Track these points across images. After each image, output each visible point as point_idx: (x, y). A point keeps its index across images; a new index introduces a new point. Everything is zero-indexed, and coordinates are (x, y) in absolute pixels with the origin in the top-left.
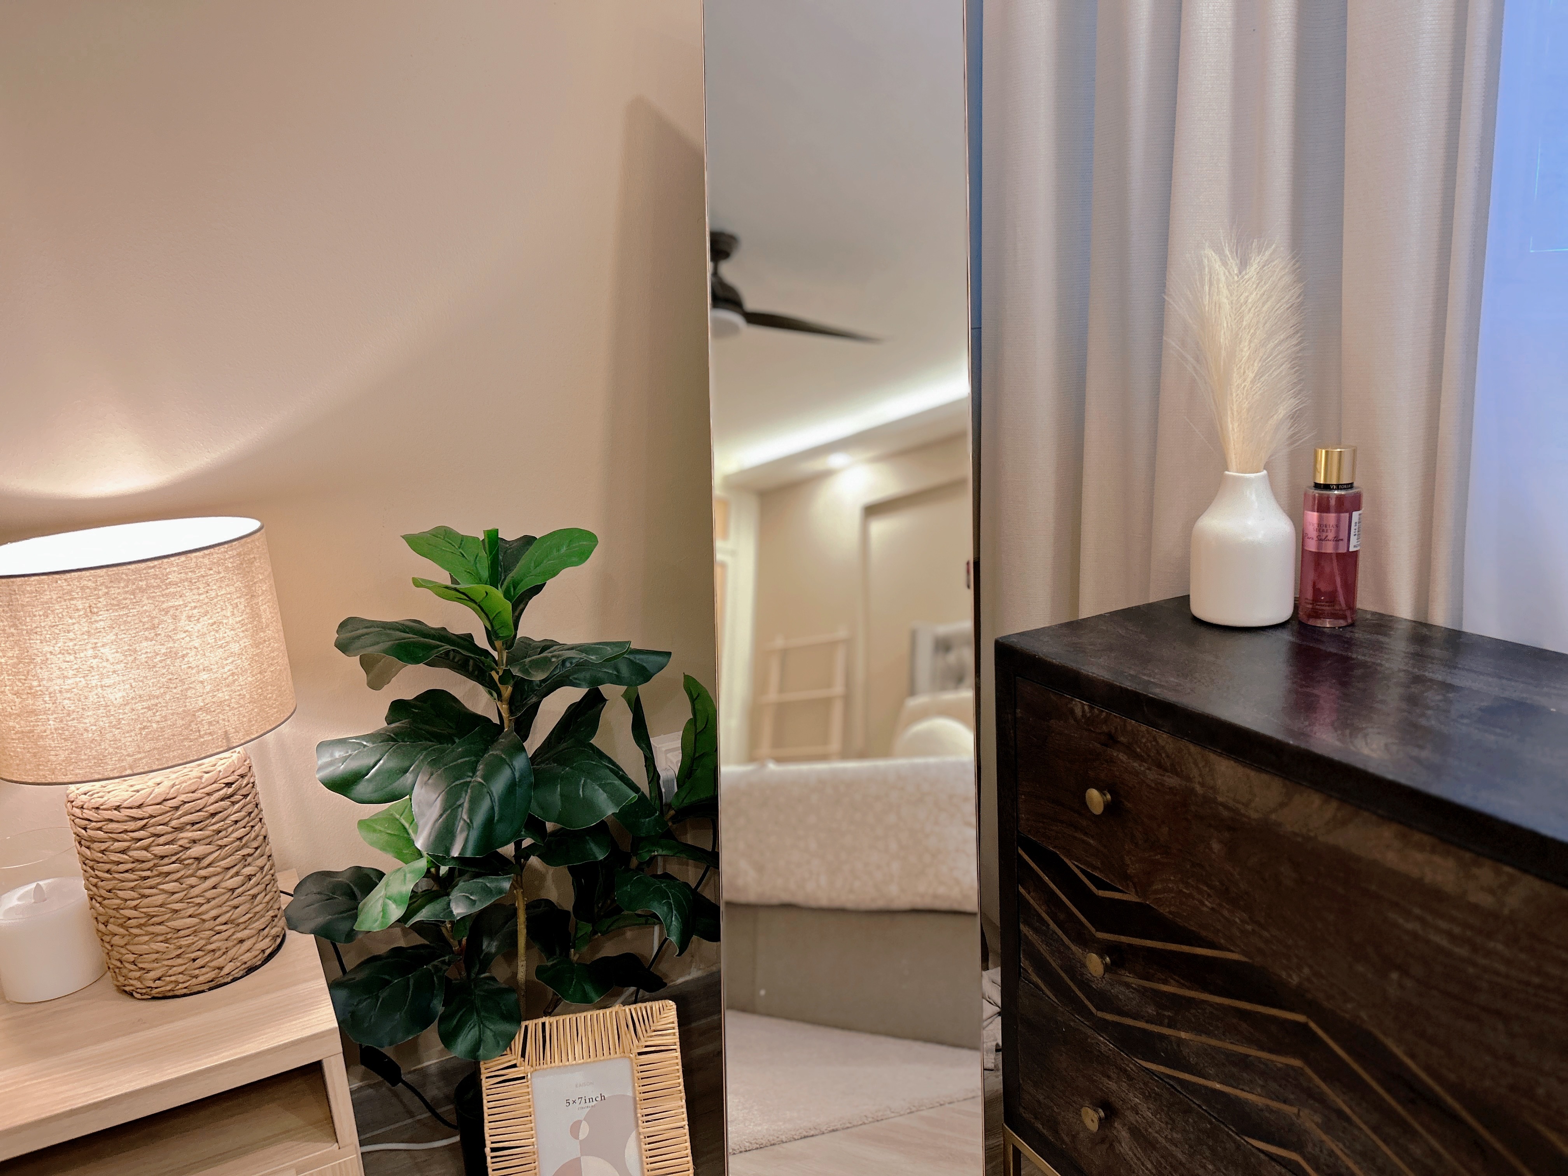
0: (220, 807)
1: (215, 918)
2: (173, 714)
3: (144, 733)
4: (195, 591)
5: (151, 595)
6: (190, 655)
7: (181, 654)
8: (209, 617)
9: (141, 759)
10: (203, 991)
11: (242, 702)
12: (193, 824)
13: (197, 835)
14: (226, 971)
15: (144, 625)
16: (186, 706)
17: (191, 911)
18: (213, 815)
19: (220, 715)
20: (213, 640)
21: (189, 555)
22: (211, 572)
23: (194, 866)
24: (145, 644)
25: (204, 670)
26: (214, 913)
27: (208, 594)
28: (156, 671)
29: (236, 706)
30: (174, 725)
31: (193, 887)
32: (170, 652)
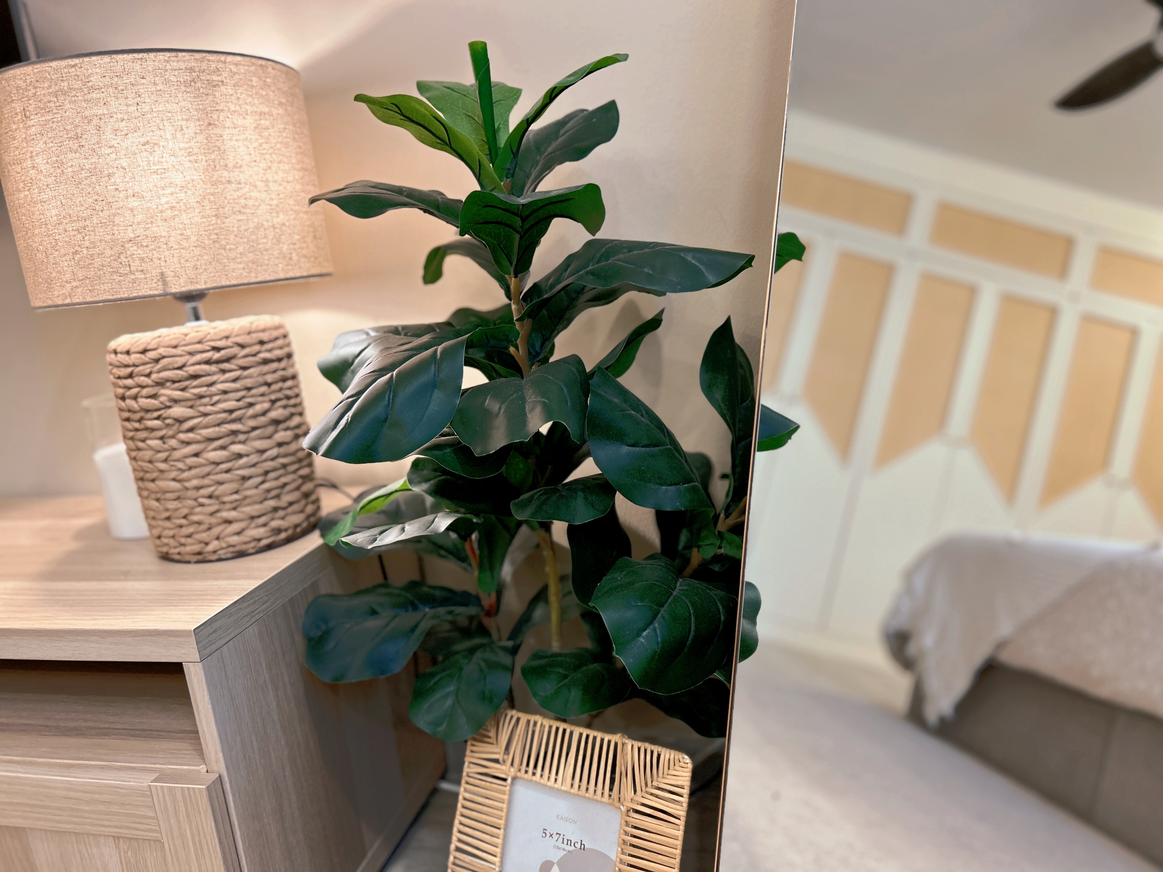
0: (202, 370)
1: (198, 488)
2: (101, 241)
3: (76, 259)
4: (122, 101)
5: (73, 99)
6: (117, 175)
7: (106, 172)
8: (140, 134)
9: (77, 287)
10: (188, 562)
11: (184, 244)
12: (174, 382)
13: (177, 394)
14: (210, 548)
15: (67, 134)
16: (113, 234)
17: (173, 474)
18: (195, 377)
19: (155, 252)
20: (146, 163)
21: (115, 56)
22: (143, 81)
23: (175, 428)
24: (70, 156)
25: (134, 196)
26: (195, 482)
27: (139, 107)
28: (82, 189)
29: (177, 247)
30: (102, 254)
31: (175, 449)
32: (95, 168)
